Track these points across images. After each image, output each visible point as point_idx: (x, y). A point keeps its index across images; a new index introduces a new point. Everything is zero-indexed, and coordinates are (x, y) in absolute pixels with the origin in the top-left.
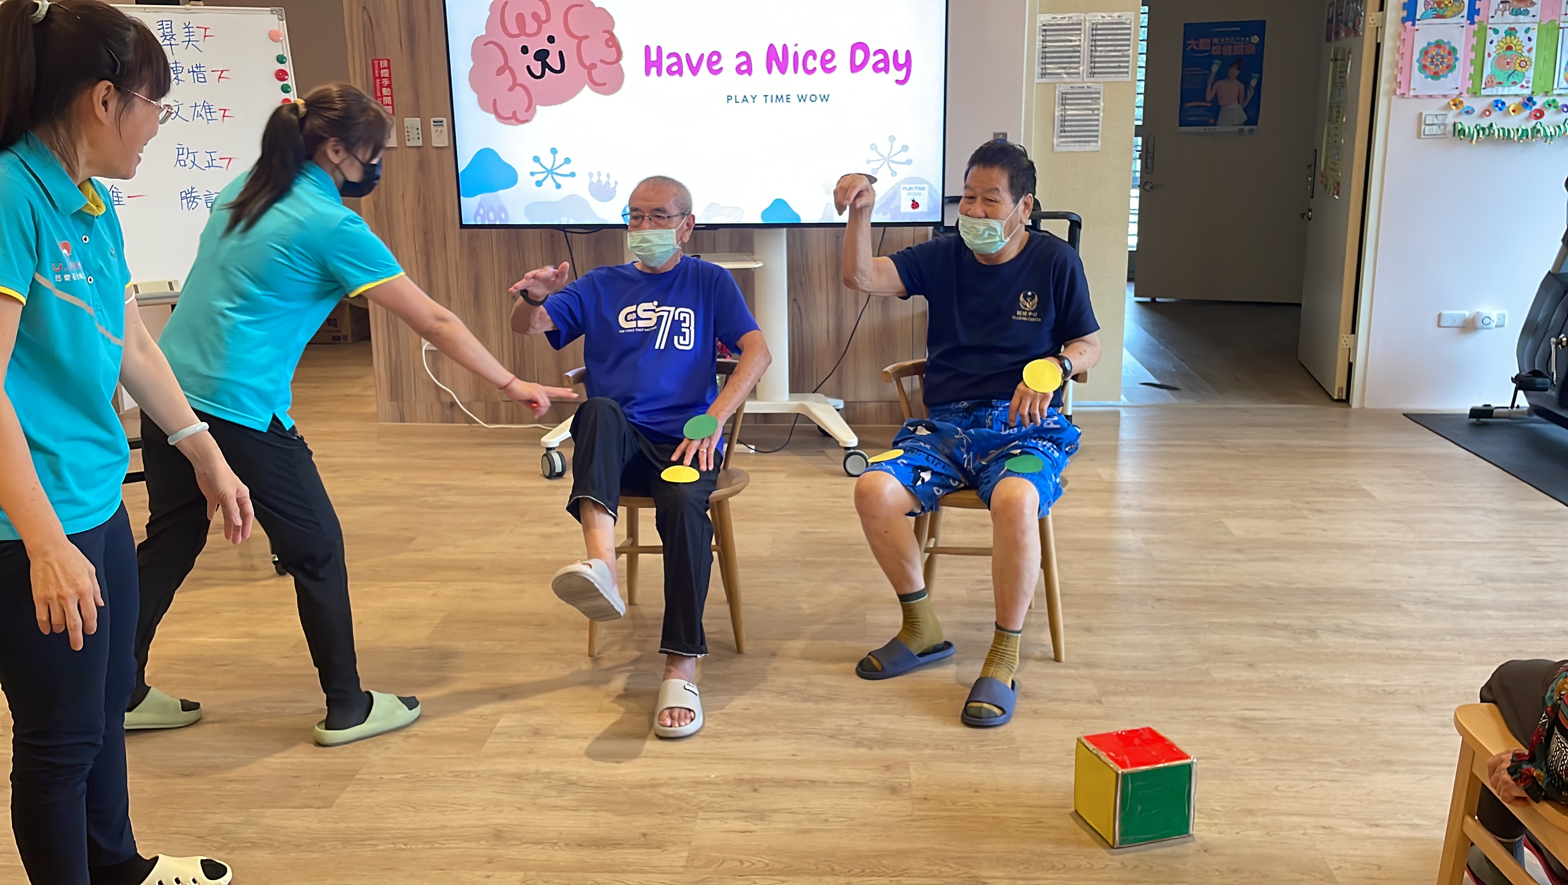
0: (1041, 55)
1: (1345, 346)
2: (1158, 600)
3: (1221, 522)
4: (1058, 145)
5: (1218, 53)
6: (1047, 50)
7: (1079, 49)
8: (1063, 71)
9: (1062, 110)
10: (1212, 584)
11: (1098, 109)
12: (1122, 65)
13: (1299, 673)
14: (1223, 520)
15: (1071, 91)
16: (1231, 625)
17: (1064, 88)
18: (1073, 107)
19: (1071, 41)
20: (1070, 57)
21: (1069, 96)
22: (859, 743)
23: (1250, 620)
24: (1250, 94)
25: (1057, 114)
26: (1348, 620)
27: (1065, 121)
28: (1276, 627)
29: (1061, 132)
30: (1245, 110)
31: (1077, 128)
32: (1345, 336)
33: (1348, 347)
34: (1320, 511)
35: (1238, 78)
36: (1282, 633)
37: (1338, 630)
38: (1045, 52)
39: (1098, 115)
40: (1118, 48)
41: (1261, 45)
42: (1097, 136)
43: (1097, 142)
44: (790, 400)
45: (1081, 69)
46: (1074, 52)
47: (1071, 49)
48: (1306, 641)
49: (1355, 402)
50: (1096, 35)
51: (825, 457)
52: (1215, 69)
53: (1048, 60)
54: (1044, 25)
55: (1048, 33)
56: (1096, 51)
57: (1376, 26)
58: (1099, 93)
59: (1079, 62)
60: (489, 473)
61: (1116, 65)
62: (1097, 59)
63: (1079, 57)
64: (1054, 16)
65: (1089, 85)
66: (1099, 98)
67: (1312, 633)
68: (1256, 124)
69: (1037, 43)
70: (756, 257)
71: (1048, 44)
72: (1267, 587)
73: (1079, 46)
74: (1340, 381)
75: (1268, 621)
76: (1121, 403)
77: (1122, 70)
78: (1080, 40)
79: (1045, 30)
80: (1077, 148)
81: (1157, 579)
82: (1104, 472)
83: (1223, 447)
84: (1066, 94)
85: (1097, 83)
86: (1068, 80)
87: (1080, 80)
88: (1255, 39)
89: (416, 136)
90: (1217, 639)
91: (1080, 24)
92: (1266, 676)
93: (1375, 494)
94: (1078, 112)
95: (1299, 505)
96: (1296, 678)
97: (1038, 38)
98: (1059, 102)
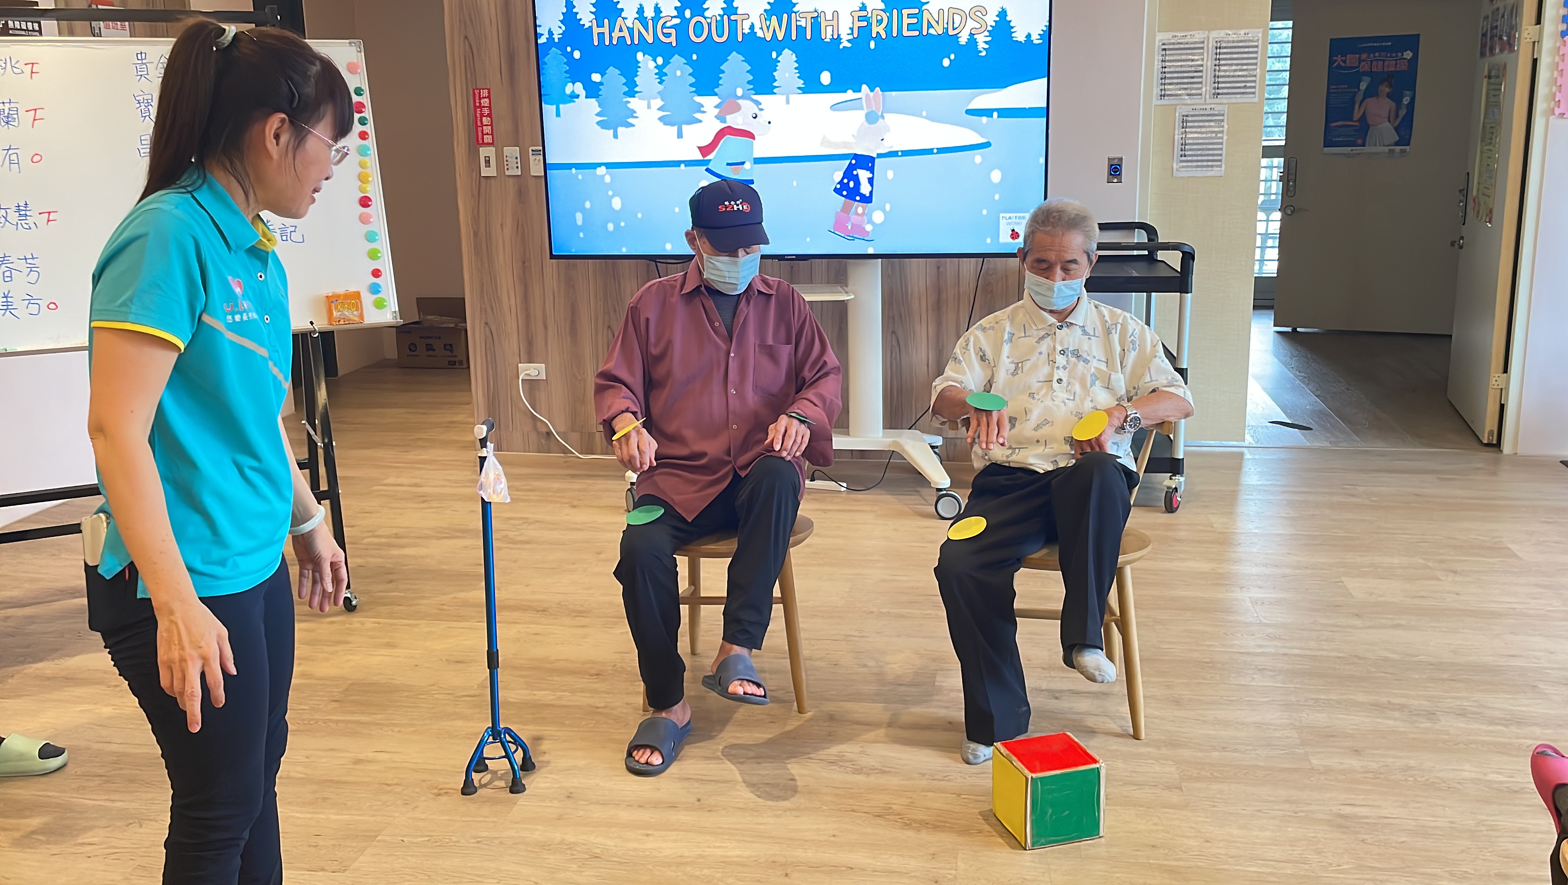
0: (1160, 76)
1: (1496, 387)
2: (1260, 670)
3: (1342, 582)
4: (1177, 170)
5: (1367, 68)
6: (1166, 70)
7: (1201, 68)
8: (1183, 92)
9: (1182, 134)
10: (1324, 653)
11: (1222, 132)
12: (1248, 85)
13: (1412, 763)
14: (1343, 579)
15: (1193, 113)
16: (1339, 702)
17: (1185, 110)
18: (1194, 130)
19: (1193, 60)
20: (1192, 78)
21: (1190, 119)
22: (906, 825)
23: (1361, 697)
24: (1403, 112)
25: (1176, 137)
26: (1475, 701)
27: (1185, 145)
28: (1391, 707)
29: (1181, 156)
30: (1397, 129)
31: (1199, 152)
32: (1497, 375)
33: (1500, 387)
34: (1455, 572)
35: (1389, 96)
36: (1397, 714)
37: (1462, 713)
38: (1165, 73)
39: (1222, 138)
40: (1244, 67)
41: (1415, 59)
42: (1220, 161)
43: (1220, 166)
44: (883, 437)
45: (1204, 89)
46: (1196, 72)
47: (1193, 69)
48: (1423, 725)
49: (1507, 447)
50: (1220, 54)
51: (918, 497)
52: (1363, 86)
53: (1167, 81)
54: (1164, 44)
55: (1167, 52)
56: (1219, 71)
57: (1533, 40)
58: (1223, 115)
59: (1201, 83)
60: (574, 507)
61: (1243, 85)
62: (1220, 80)
63: (1201, 77)
64: (1174, 34)
65: (1213, 106)
66: (1223, 121)
67: (1431, 715)
68: (1408, 145)
69: (1156, 63)
70: (850, 288)
71: (1167, 64)
72: (1386, 659)
73: (1202, 66)
74: (1491, 423)
75: (1384, 700)
76: (1246, 444)
77: (1248, 90)
78: (1203, 60)
79: (1165, 49)
80: (1199, 173)
81: (1260, 646)
82: (1217, 521)
83: (1353, 496)
84: (1187, 116)
85: (1221, 105)
86: (1189, 102)
87: (1202, 101)
88: (1408, 55)
89: (516, 165)
90: (1320, 718)
91: (1203, 42)
92: (1374, 766)
93: (1520, 554)
94: (1200, 135)
95: (1430, 564)
96: (1409, 768)
97: (1156, 58)
98: (1179, 125)
